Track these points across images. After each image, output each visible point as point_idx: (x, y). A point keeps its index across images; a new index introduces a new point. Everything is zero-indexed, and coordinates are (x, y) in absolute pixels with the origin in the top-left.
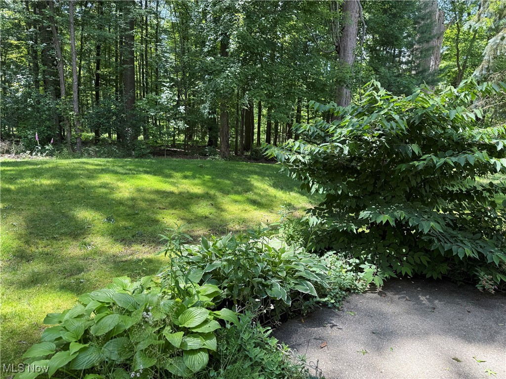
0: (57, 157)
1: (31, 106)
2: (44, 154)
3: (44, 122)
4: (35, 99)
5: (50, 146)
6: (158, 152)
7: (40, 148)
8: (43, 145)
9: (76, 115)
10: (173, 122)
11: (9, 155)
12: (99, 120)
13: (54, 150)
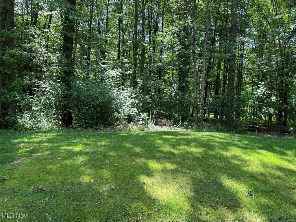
0: (190, 129)
1: (179, 100)
2: (183, 127)
3: (184, 109)
4: (181, 96)
5: (187, 123)
6: (252, 129)
7: (181, 123)
8: (182, 122)
9: (202, 105)
10: (264, 109)
11: (166, 127)
12: (215, 107)
13: (188, 125)
